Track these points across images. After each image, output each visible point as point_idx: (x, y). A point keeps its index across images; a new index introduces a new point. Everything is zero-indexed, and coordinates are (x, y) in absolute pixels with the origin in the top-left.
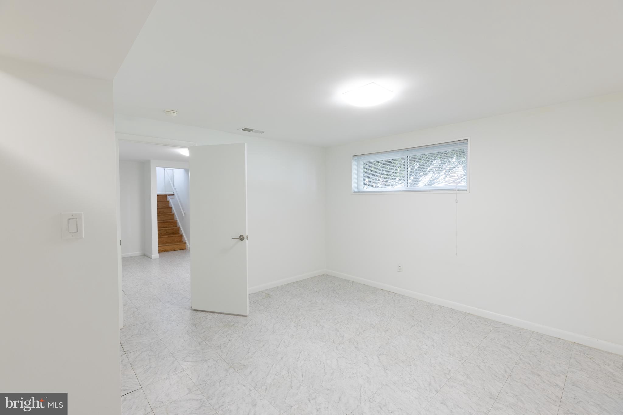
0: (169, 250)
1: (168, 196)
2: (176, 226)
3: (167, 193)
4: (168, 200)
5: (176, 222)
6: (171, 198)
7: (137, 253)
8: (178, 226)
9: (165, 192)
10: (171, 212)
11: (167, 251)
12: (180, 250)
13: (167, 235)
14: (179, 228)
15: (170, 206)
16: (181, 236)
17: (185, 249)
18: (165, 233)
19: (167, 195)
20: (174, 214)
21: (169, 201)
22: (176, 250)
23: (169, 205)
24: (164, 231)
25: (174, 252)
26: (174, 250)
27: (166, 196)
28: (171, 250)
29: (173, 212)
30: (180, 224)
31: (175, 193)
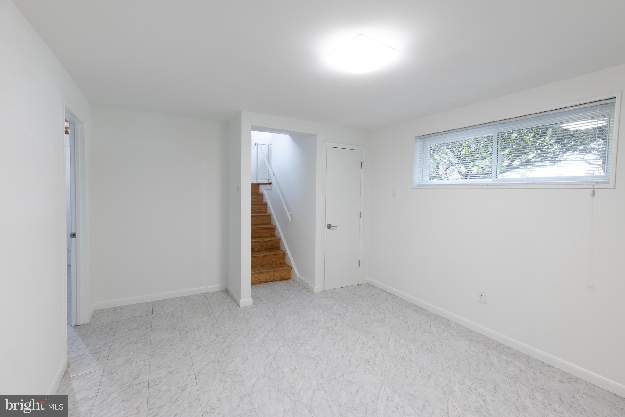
0: (266, 281)
1: (261, 186)
2: (274, 236)
3: (260, 182)
4: (261, 191)
5: (274, 228)
6: (265, 189)
7: (215, 286)
8: (277, 235)
9: (257, 179)
10: (266, 212)
11: (263, 282)
12: (283, 280)
13: (261, 251)
14: (279, 240)
15: (264, 201)
16: (284, 255)
17: (291, 279)
18: (259, 247)
19: (259, 184)
20: (270, 216)
21: (262, 194)
22: (276, 281)
23: (262, 201)
24: (258, 244)
25: (275, 283)
26: (274, 281)
27: (259, 186)
28: (268, 280)
29: (268, 211)
30: (281, 232)
31: (273, 180)
